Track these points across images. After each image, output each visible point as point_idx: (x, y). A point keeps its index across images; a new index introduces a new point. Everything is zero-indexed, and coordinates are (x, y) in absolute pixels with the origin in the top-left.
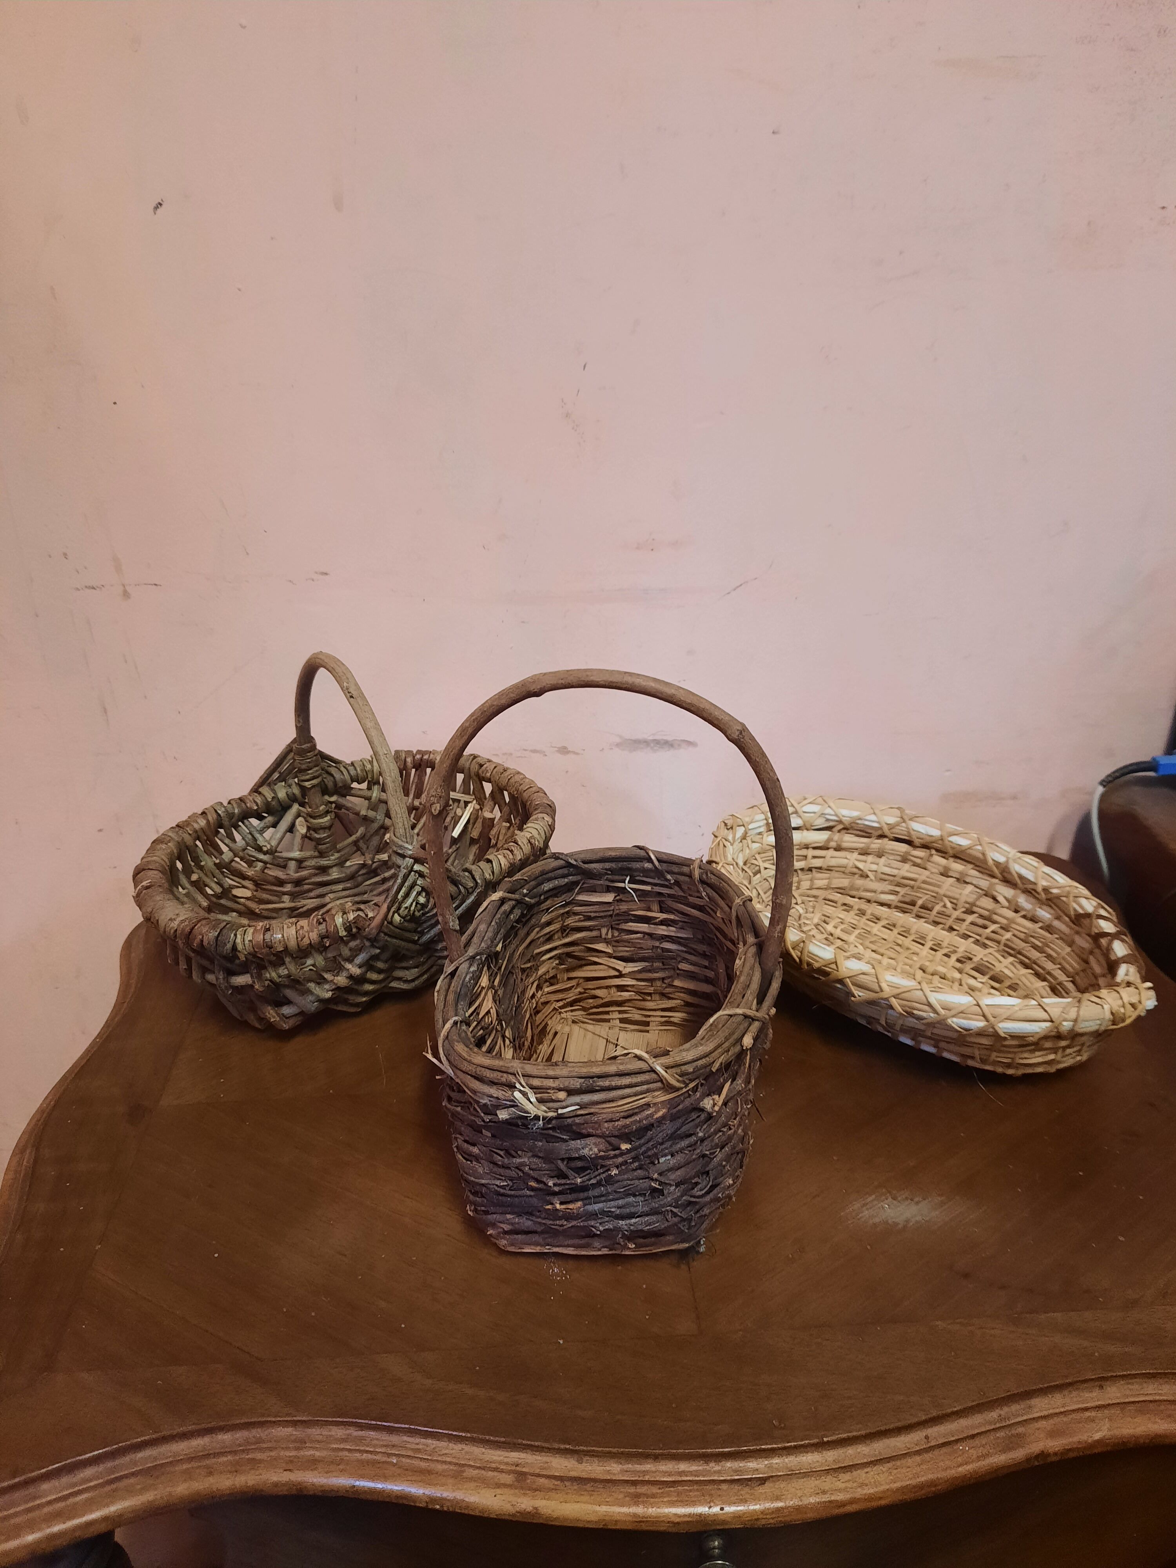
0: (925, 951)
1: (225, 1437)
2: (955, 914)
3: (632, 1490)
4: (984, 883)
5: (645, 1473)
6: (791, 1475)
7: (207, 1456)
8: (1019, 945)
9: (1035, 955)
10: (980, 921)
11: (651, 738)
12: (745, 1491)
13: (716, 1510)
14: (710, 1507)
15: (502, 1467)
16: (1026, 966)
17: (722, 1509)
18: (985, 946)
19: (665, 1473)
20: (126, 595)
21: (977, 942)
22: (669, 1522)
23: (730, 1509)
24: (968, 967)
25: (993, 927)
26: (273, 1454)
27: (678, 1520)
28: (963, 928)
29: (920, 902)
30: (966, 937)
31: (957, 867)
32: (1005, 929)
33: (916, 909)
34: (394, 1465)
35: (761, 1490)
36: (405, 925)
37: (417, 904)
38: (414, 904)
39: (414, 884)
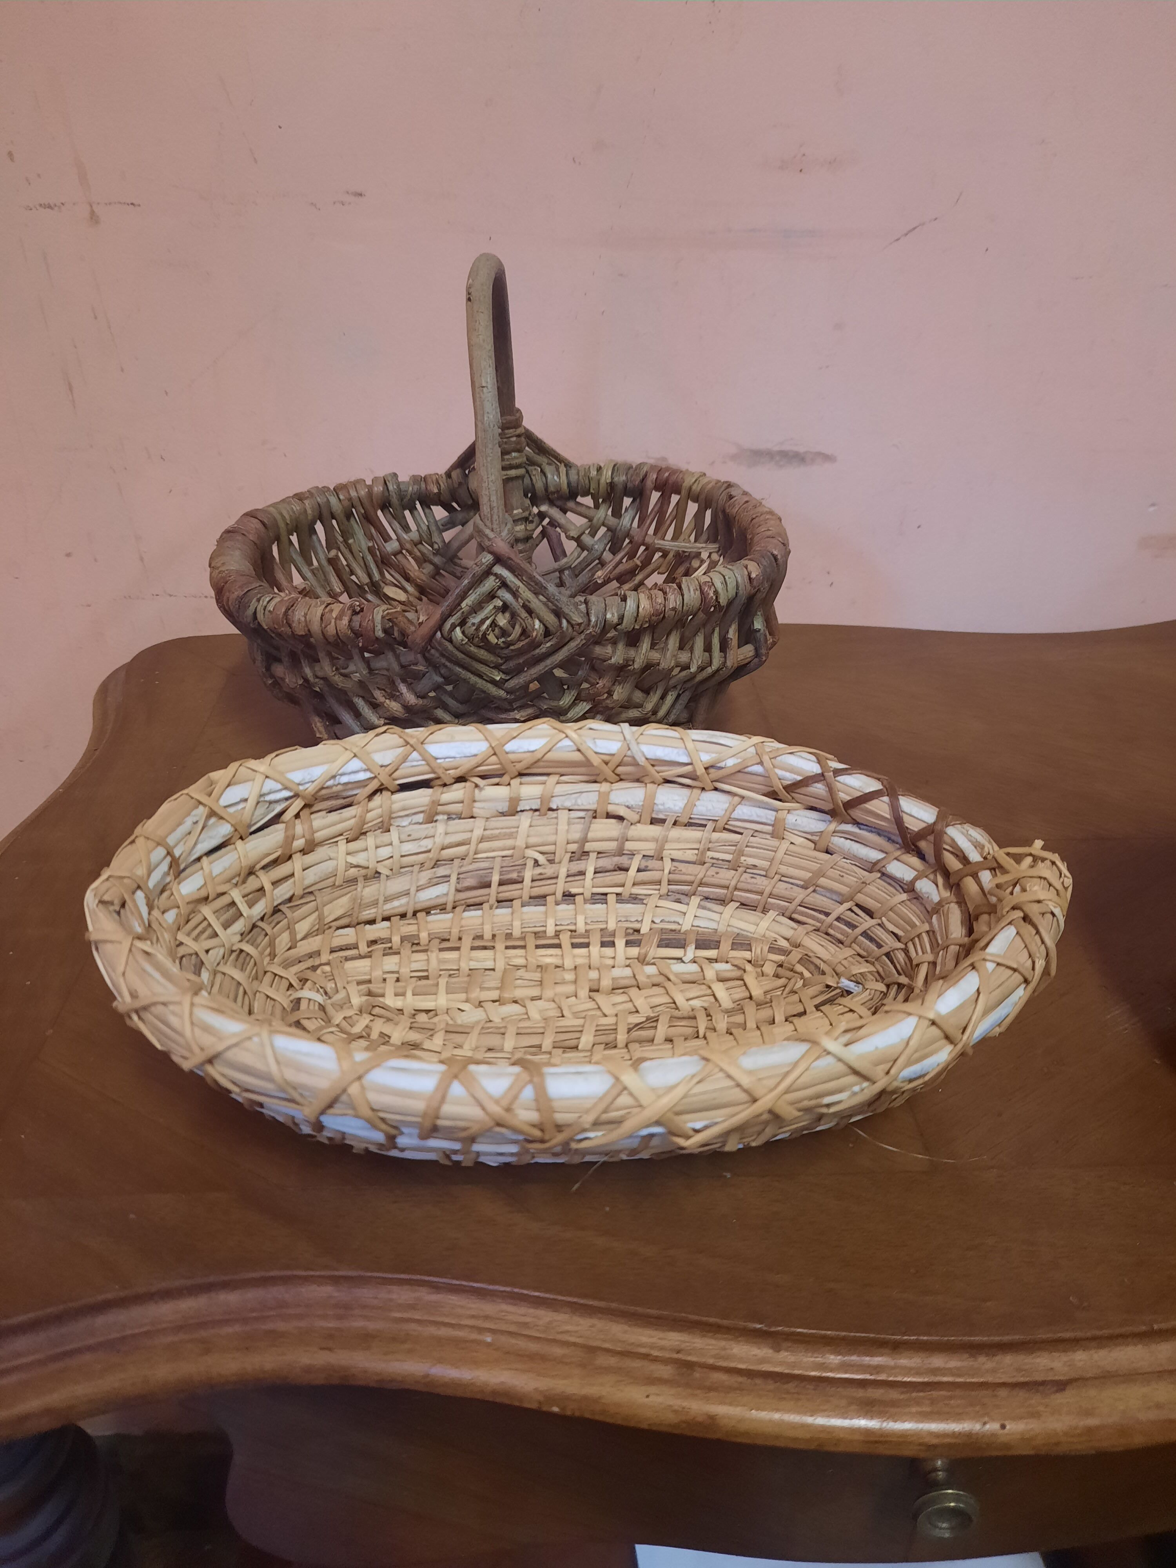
1: (231, 1298)
3: (860, 1393)
5: (878, 1369)
6: (1106, 1378)
7: (203, 1325)
11: (777, 448)
12: (1035, 1400)
13: (993, 1427)
14: (985, 1424)
15: (655, 1353)
17: (1003, 1427)
19: (909, 1371)
20: (94, 218)
22: (920, 1444)
23: (1015, 1428)
26: (303, 1324)
27: (935, 1441)
34: (489, 1345)
35: (1059, 1399)
36: (473, 649)
37: (494, 624)
38: (488, 622)
39: (492, 596)
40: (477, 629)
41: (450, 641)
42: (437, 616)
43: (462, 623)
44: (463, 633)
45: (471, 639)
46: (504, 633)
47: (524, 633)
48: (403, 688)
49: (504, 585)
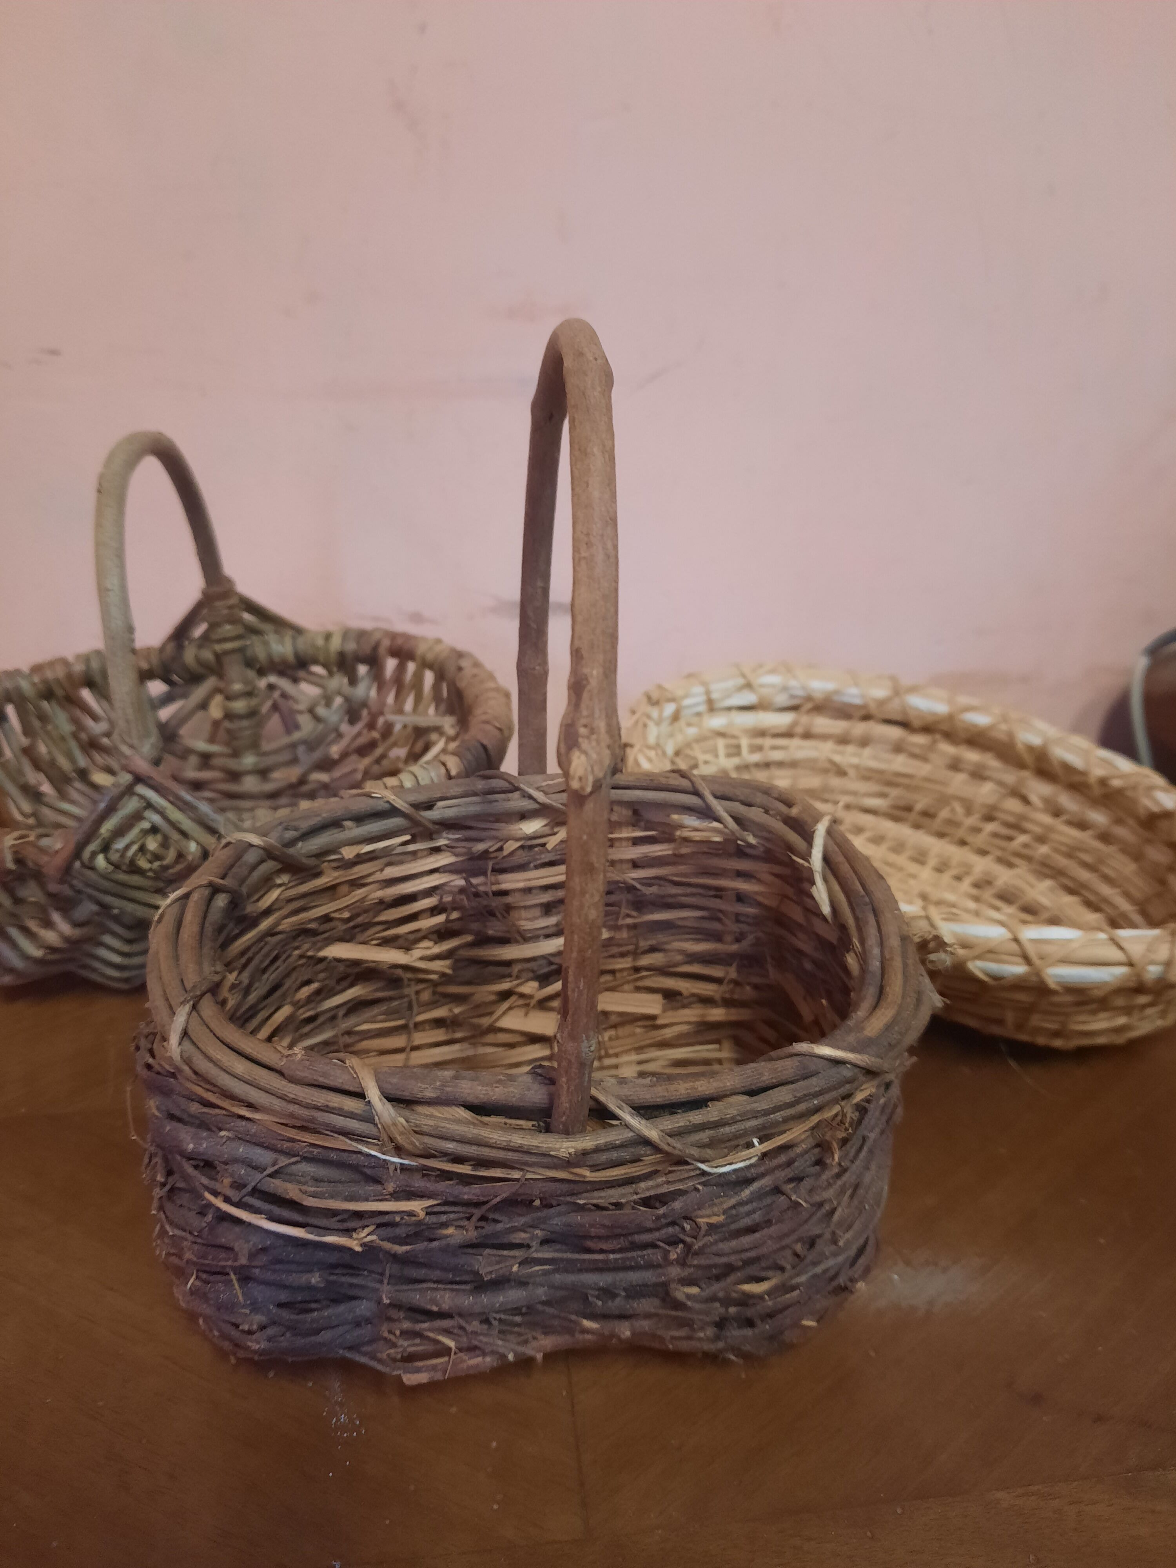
0: (926, 873)
2: (971, 821)
4: (1010, 777)
8: (1062, 862)
9: (1084, 875)
10: (1005, 831)
16: (1071, 891)
18: (1010, 865)
21: (1000, 860)
24: (987, 894)
25: (1022, 839)
28: (979, 840)
29: (919, 807)
30: (983, 853)
31: (972, 756)
32: (1041, 839)
33: (913, 816)
36: (122, 877)
37: (142, 849)
38: (135, 848)
39: (137, 817)
40: (123, 856)
41: (93, 868)
42: (71, 846)
43: (105, 848)
44: (107, 859)
45: (117, 866)
46: (157, 857)
47: (180, 856)
48: (56, 917)
49: (149, 805)
